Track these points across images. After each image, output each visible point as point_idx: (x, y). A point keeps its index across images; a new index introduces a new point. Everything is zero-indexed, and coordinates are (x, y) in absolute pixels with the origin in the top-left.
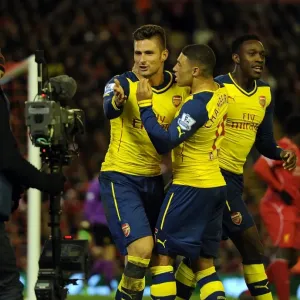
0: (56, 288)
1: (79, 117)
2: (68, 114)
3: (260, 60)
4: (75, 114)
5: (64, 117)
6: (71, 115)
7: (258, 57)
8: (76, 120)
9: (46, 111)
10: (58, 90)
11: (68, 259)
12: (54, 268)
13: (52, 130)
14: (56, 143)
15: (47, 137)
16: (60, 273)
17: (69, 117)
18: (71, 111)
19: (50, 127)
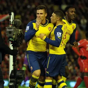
0: (15, 85)
1: (22, 32)
2: (19, 31)
3: (74, 14)
4: (21, 31)
5: (17, 32)
6: (20, 31)
7: (73, 13)
8: (21, 33)
9: (12, 30)
10: (16, 24)
11: (19, 76)
12: (14, 79)
13: (14, 36)
14: (15, 40)
15: (13, 38)
16: (16, 80)
17: (19, 32)
18: (20, 30)
19: (13, 35)
